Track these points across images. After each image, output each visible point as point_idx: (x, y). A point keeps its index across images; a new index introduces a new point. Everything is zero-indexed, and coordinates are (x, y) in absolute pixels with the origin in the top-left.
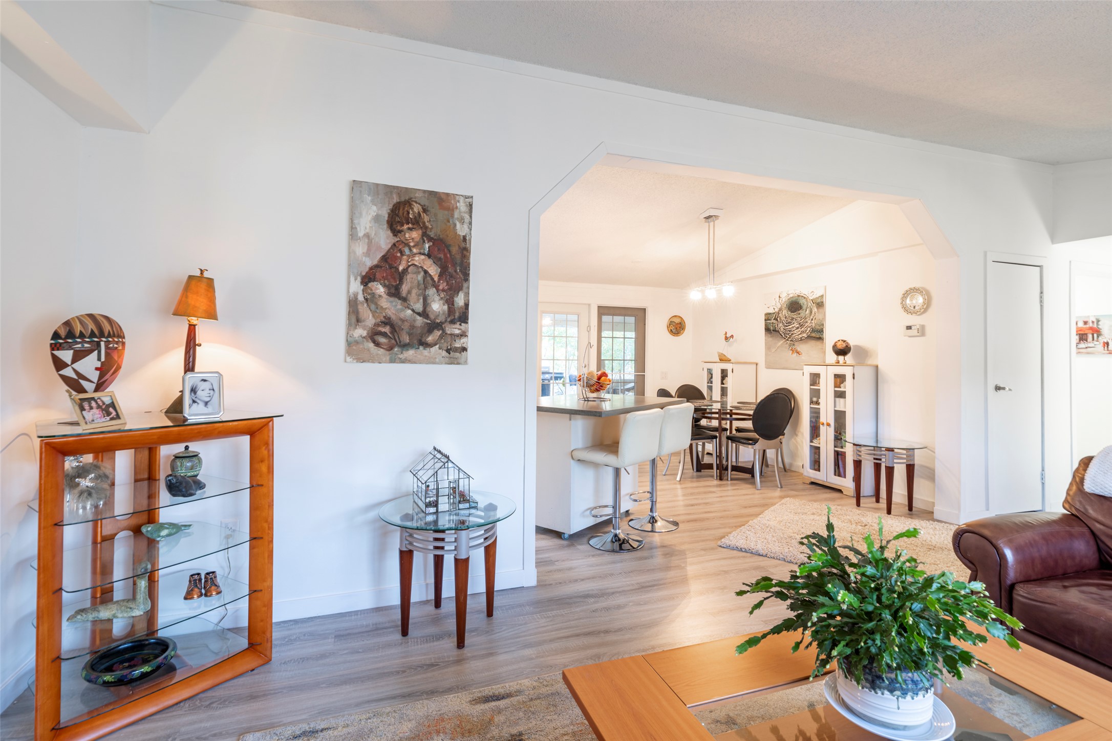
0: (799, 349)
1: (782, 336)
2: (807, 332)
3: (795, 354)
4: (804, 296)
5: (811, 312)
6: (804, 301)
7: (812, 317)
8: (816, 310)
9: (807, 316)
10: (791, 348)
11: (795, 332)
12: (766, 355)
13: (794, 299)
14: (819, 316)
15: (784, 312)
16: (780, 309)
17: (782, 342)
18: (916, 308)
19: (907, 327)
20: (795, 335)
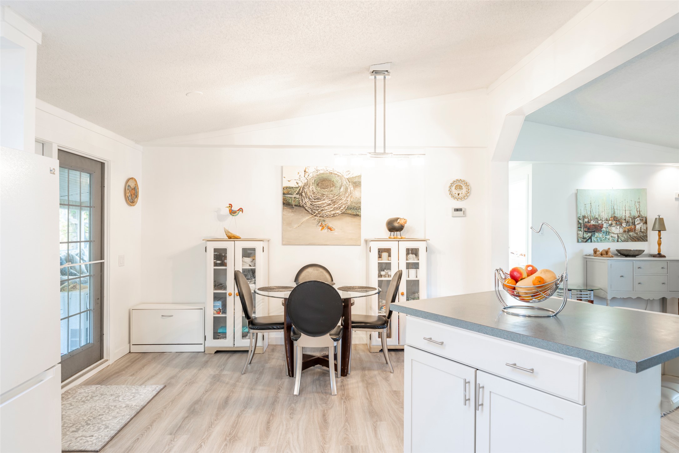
0: (330, 225)
1: (308, 211)
2: (342, 208)
3: (326, 230)
4: (338, 174)
5: (346, 189)
6: (338, 178)
7: (347, 195)
8: (352, 189)
9: (341, 194)
10: (320, 224)
11: (326, 208)
12: (283, 231)
13: (325, 176)
14: (356, 194)
15: (311, 187)
16: (306, 184)
17: (307, 218)
18: (460, 195)
19: (455, 209)
20: (325, 211)
